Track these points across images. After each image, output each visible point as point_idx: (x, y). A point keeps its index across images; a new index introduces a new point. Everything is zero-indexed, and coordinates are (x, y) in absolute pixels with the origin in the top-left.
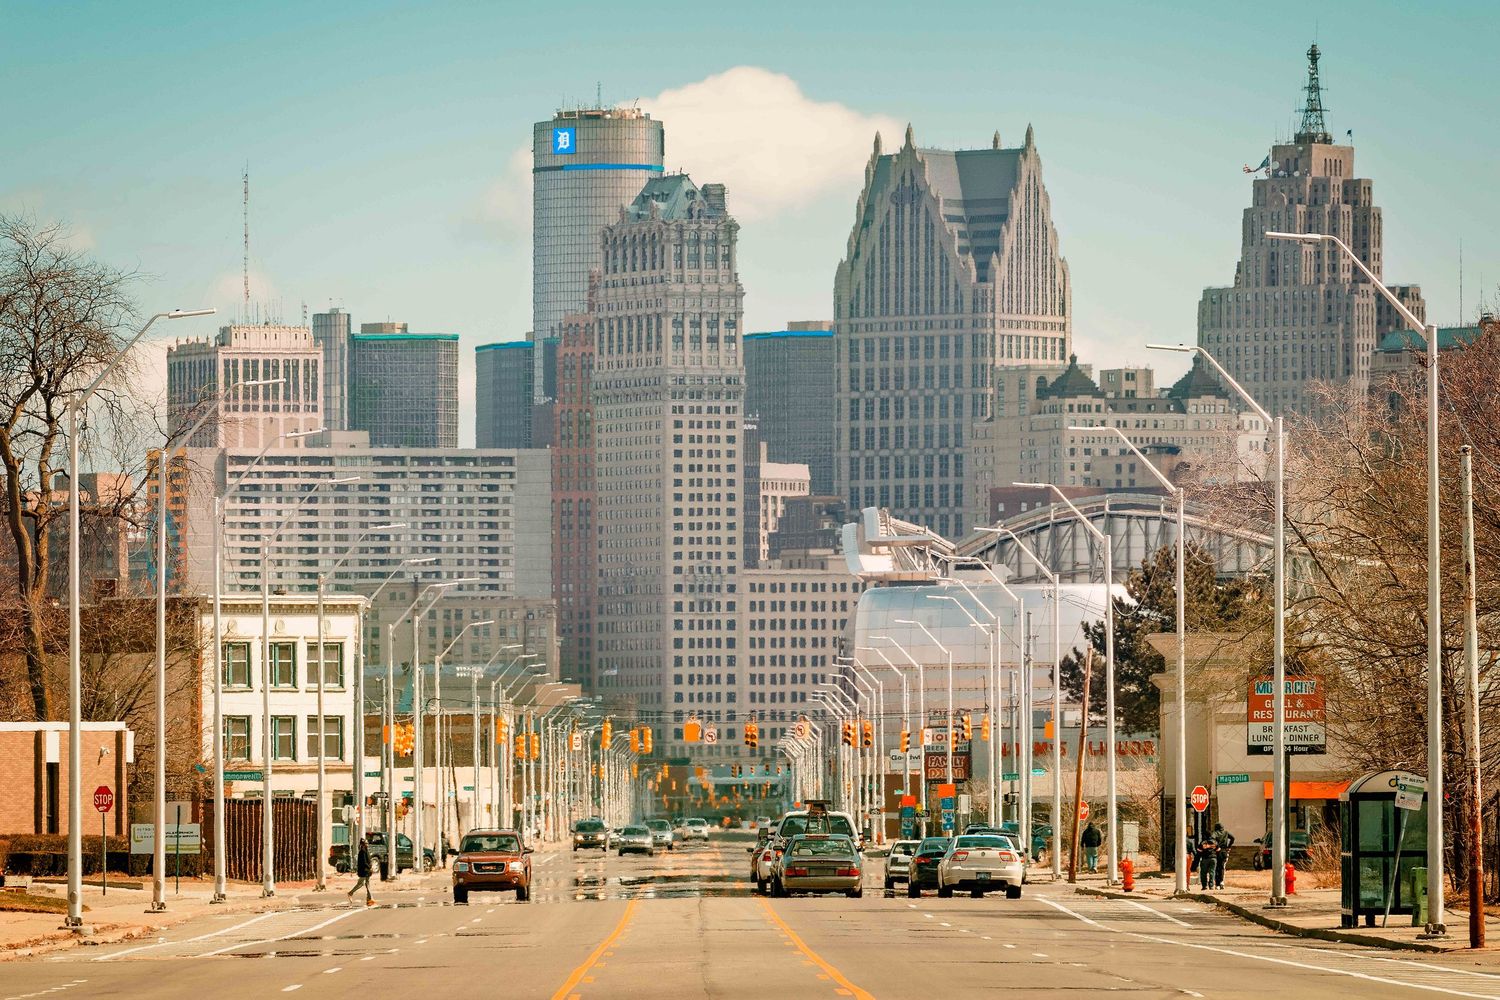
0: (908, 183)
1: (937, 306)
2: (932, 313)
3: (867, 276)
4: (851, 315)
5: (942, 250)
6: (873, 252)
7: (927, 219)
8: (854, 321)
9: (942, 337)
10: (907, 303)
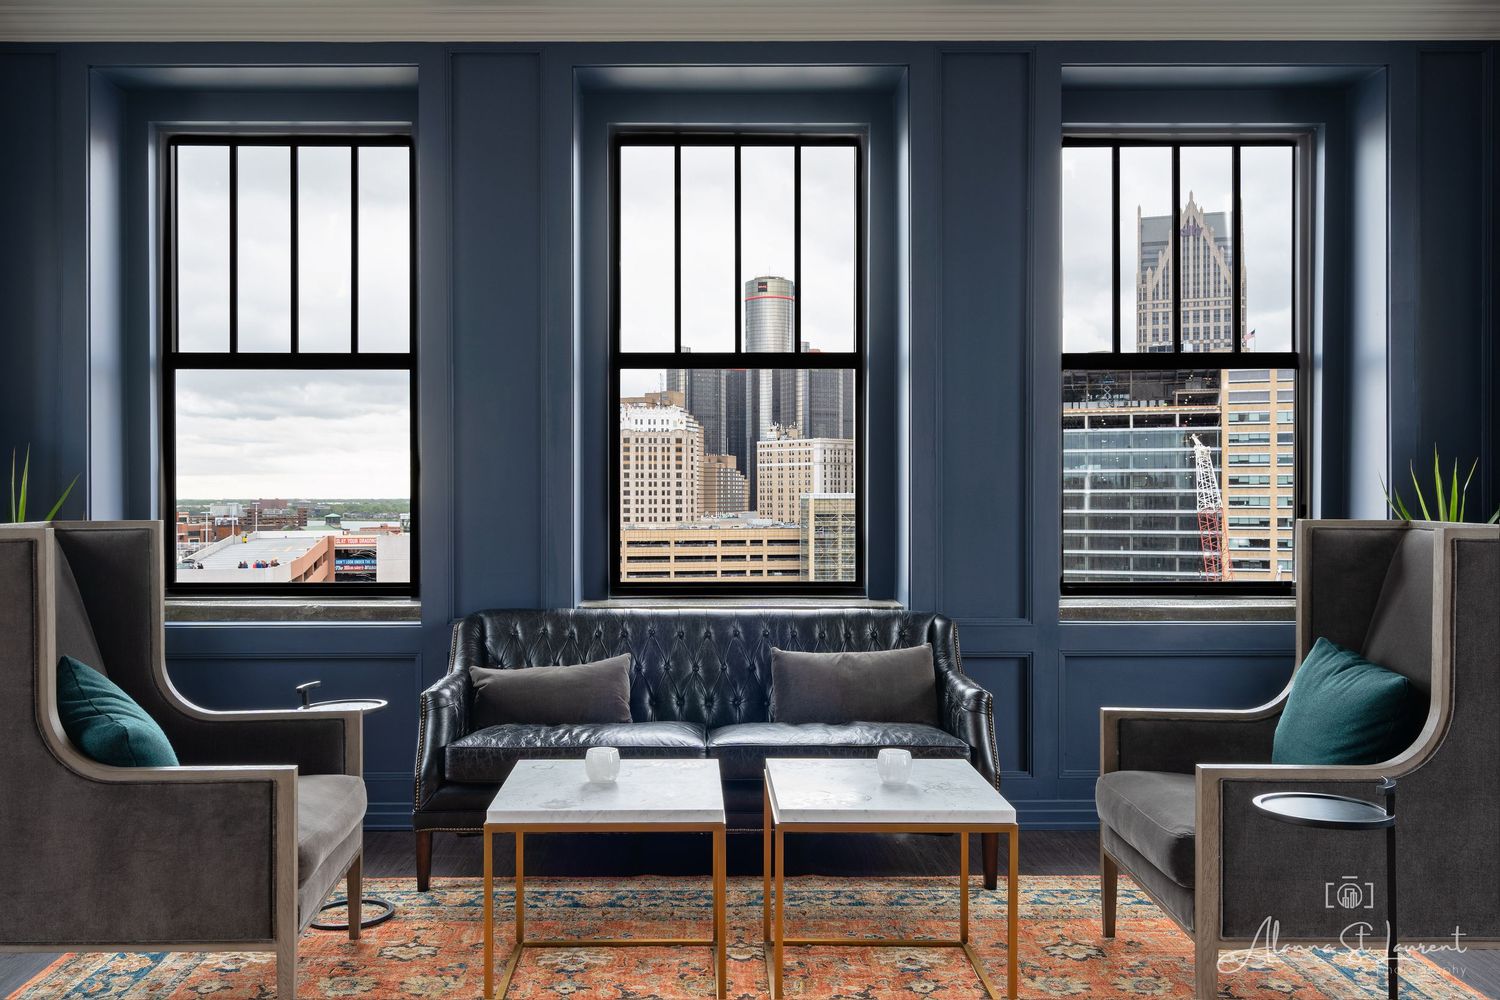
0: (1191, 224)
1: (1212, 292)
2: (1209, 297)
3: (1164, 277)
4: (1154, 299)
5: (1215, 260)
6: (1167, 264)
7: (1205, 244)
8: (1155, 302)
9: (1215, 310)
10: (1191, 292)
